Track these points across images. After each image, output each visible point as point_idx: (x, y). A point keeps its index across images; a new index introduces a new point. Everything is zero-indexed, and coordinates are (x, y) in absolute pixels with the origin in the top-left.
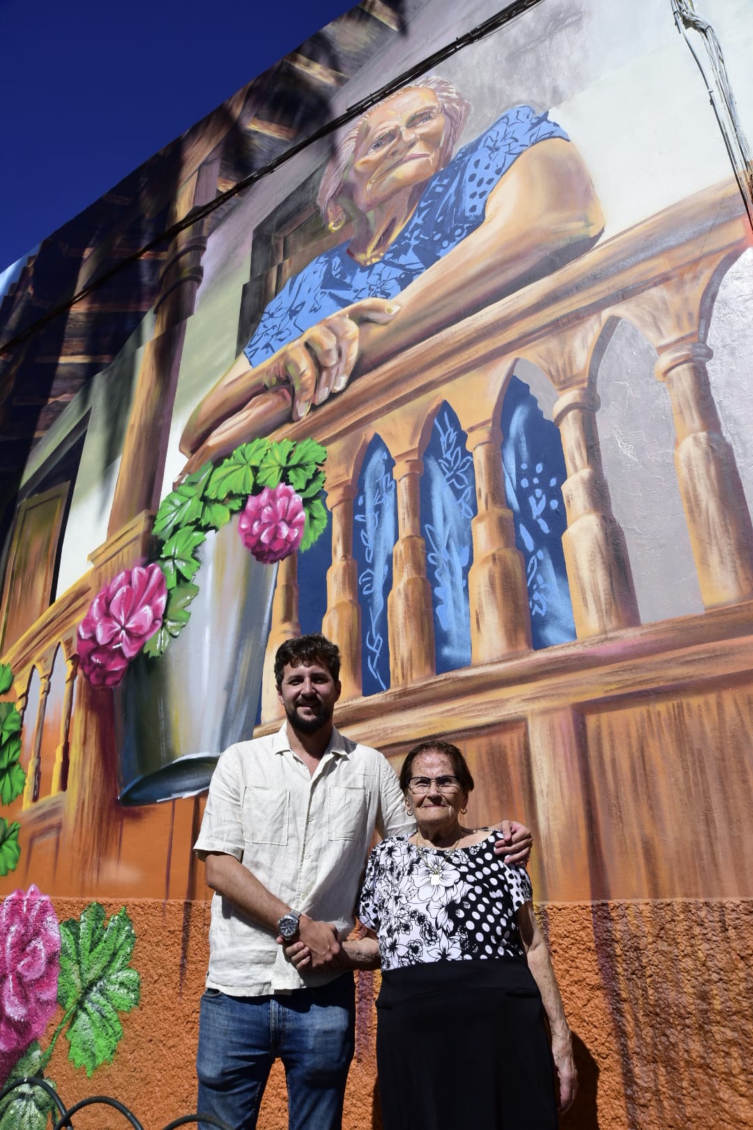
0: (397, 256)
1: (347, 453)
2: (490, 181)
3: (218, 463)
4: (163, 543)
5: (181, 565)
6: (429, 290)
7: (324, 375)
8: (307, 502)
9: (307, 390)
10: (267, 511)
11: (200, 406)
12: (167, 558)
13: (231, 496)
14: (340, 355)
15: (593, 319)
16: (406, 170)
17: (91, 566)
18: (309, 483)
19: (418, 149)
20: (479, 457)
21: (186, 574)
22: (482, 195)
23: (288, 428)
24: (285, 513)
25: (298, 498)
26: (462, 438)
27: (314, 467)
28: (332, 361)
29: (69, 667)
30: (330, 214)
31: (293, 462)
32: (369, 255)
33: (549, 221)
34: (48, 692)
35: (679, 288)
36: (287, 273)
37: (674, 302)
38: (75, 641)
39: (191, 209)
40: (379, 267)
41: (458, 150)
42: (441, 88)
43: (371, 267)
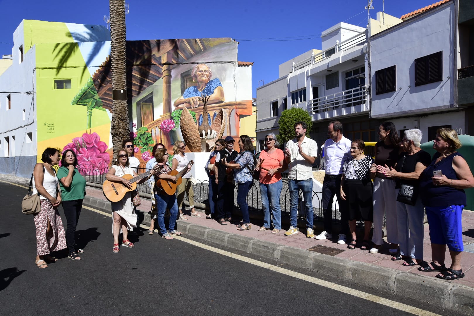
0: (203, 92)
1: (198, 115)
2: (214, 88)
4: (173, 118)
5: (177, 121)
9: (193, 105)
11: (176, 101)
12: (174, 120)
16: (204, 79)
17: (161, 117)
18: (194, 116)
19: (205, 76)
20: (211, 119)
22: (213, 90)
23: (190, 109)
26: (210, 117)
28: (196, 103)
29: (159, 130)
30: (193, 79)
31: (192, 113)
32: (199, 90)
33: (220, 97)
34: (156, 132)
35: (229, 110)
36: (188, 86)
37: (229, 111)
38: (160, 126)
39: (167, 61)
40: (201, 93)
41: (211, 79)
42: (209, 68)
43: (200, 92)
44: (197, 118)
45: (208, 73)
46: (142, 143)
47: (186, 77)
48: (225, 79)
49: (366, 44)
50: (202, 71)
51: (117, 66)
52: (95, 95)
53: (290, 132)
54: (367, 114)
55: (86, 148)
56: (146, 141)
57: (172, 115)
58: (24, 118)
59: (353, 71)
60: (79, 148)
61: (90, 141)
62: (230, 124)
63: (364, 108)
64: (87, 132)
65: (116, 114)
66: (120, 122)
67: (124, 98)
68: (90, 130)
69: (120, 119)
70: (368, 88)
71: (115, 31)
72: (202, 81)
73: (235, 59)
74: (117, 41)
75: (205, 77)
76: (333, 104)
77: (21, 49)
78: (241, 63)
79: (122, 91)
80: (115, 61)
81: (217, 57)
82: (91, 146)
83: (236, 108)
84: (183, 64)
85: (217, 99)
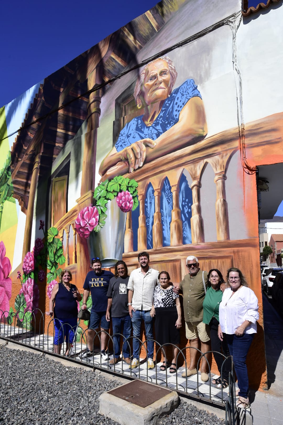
0: (156, 126)
1: (143, 185)
2: (181, 107)
3: (110, 180)
4: (96, 201)
5: (102, 208)
6: (164, 140)
7: (137, 160)
8: (133, 197)
9: (132, 164)
10: (123, 198)
11: (103, 161)
12: (98, 206)
13: (114, 191)
14: (141, 155)
15: (202, 161)
16: (159, 92)
17: (77, 204)
18: (134, 192)
19: (162, 85)
20: (174, 194)
21: (104, 211)
22: (179, 111)
23: (128, 174)
24: (128, 199)
25: (131, 196)
27: (135, 188)
28: (139, 157)
29: (74, 231)
30: (138, 101)
31: (130, 185)
32: (148, 123)
33: (195, 126)
34: (69, 237)
35: (222, 157)
36: (126, 121)
37: (221, 161)
38: (75, 224)
39: (95, 84)
40: (151, 128)
41: (174, 88)
43: (149, 127)
44: (141, 196)
46: (49, 262)
48: (208, 74)
50: (155, 77)
52: (9, 179)
56: (55, 258)
57: (95, 197)
62: (224, 201)
72: (155, 100)
75: (161, 88)
81: (187, 29)
83: (244, 148)
84: (119, 77)
85: (189, 132)
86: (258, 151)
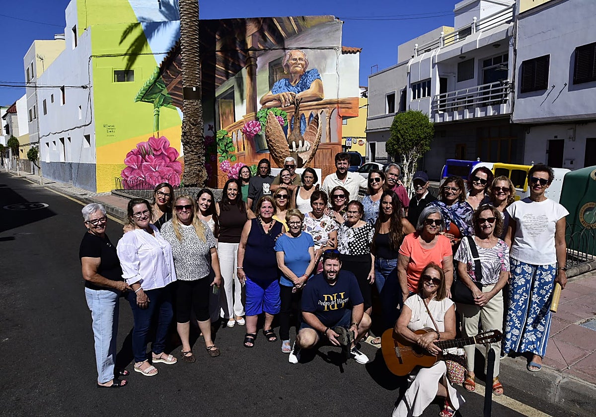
0: (297, 87)
1: (290, 115)
3: (268, 109)
4: (259, 118)
5: (263, 123)
7: (286, 102)
8: (284, 120)
11: (263, 97)
12: (260, 121)
14: (289, 100)
15: (321, 109)
16: (298, 69)
17: (243, 118)
19: (300, 66)
20: (307, 122)
22: (310, 83)
24: (281, 120)
26: (305, 119)
27: (285, 116)
28: (287, 100)
29: (242, 134)
30: (284, 69)
31: (282, 113)
32: (292, 84)
33: (318, 93)
34: (237, 136)
35: (330, 110)
36: (278, 78)
38: (242, 129)
39: (252, 46)
40: (294, 87)
41: (306, 70)
42: (305, 55)
44: (289, 120)
45: (303, 62)
46: (220, 150)
47: (275, 67)
48: (324, 71)
49: (512, 24)
50: (296, 59)
51: (188, 57)
52: (163, 90)
53: (405, 143)
54: (508, 117)
55: (154, 155)
56: (225, 148)
57: (257, 116)
58: (81, 117)
59: (494, 58)
60: (145, 155)
61: (158, 147)
62: (330, 127)
63: (505, 109)
64: (154, 136)
65: (187, 118)
66: (193, 127)
67: (197, 98)
68: (158, 133)
69: (193, 124)
70: (511, 84)
71: (185, 12)
72: (296, 72)
73: (339, 44)
74: (188, 25)
76: (465, 102)
77: (75, 30)
78: (345, 49)
79: (194, 89)
80: (186, 51)
81: (314, 41)
82: (159, 153)
83: (338, 108)
84: (272, 50)
85: (315, 96)
86: (343, 110)
